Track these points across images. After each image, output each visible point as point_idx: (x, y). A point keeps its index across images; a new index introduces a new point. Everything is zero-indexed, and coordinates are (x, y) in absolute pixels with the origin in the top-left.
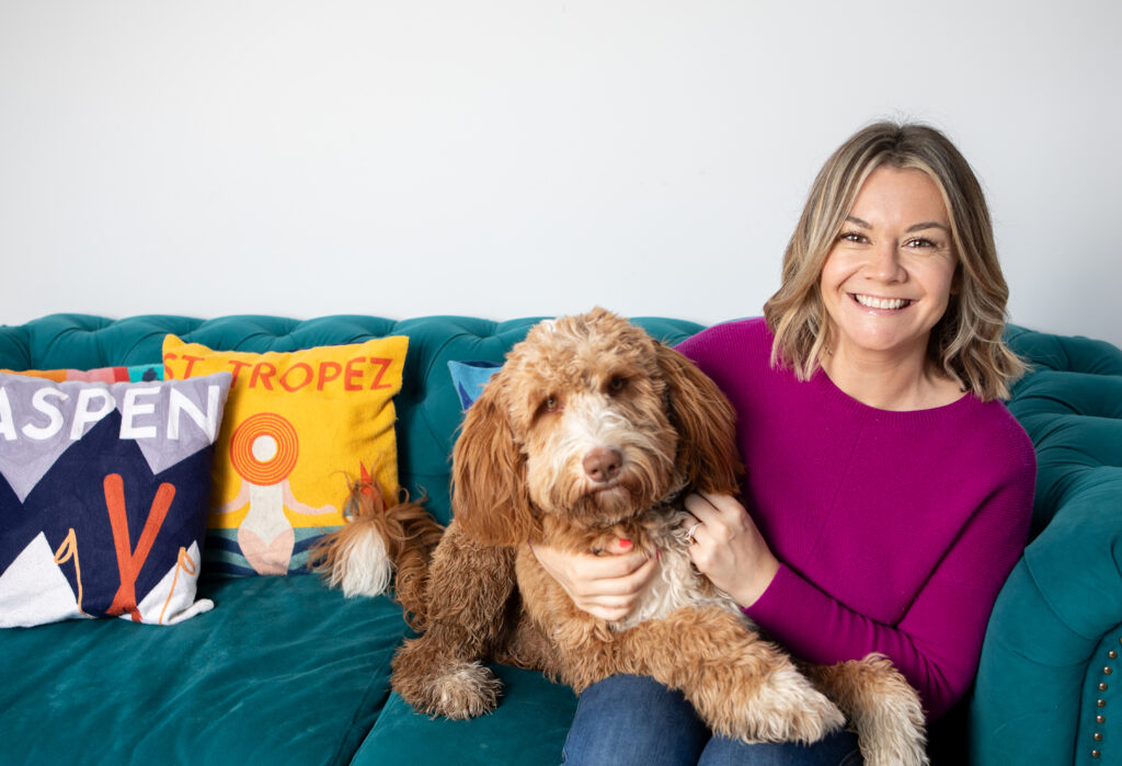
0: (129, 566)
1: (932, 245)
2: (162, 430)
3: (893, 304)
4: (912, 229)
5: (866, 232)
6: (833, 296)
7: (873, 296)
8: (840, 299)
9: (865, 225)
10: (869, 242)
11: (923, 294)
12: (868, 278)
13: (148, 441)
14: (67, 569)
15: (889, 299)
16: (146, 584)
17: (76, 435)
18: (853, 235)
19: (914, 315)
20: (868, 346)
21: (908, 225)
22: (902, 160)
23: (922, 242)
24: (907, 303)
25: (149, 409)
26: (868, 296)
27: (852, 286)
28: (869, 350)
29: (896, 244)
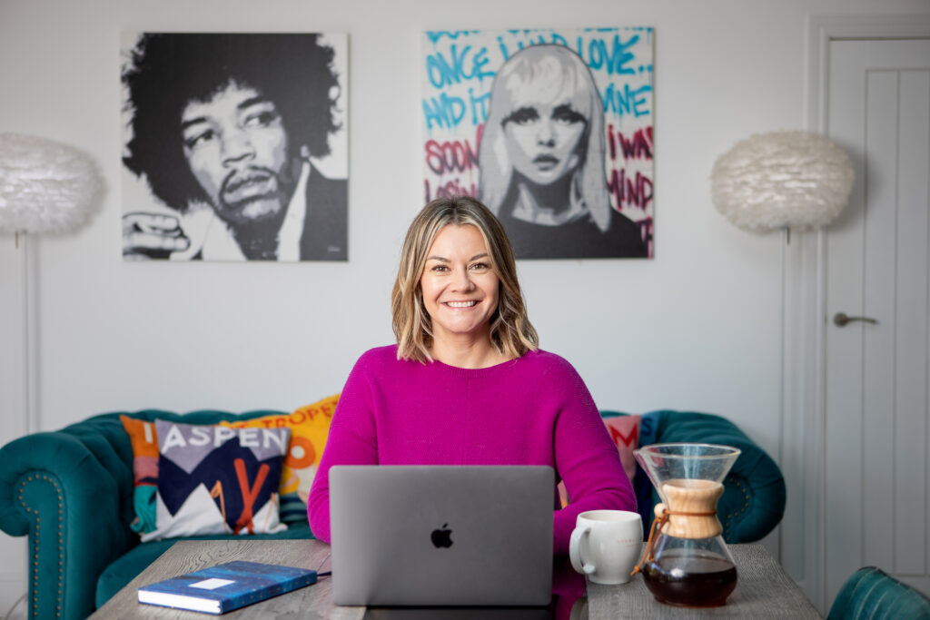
0: (249, 499)
1: (486, 266)
2: (261, 444)
3: (469, 304)
4: (473, 259)
5: (448, 264)
6: (434, 306)
7: (457, 302)
8: (438, 308)
9: (446, 260)
10: (449, 270)
11: (484, 296)
12: (454, 291)
13: (255, 448)
14: (217, 500)
15: (467, 301)
16: (257, 507)
17: (218, 444)
18: (439, 267)
19: (482, 309)
20: (459, 330)
21: (470, 257)
22: (460, 220)
23: (479, 266)
24: (476, 302)
25: (254, 436)
26: (454, 302)
27: (444, 298)
28: (458, 333)
29: (466, 268)
